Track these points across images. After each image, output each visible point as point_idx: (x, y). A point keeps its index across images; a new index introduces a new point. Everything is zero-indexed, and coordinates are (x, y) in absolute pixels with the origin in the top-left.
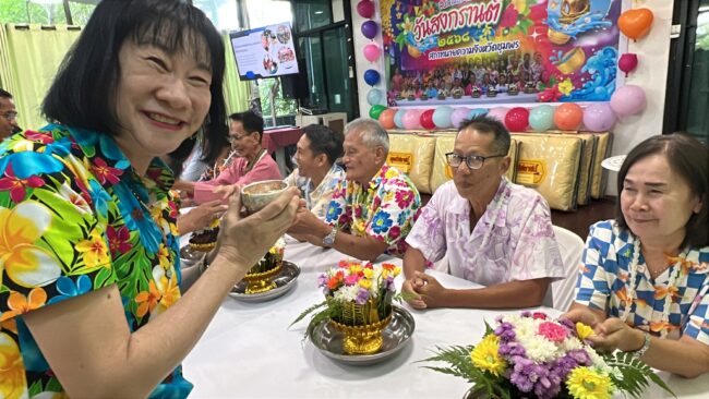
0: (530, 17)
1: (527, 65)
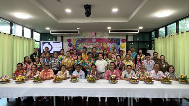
0: (107, 48)
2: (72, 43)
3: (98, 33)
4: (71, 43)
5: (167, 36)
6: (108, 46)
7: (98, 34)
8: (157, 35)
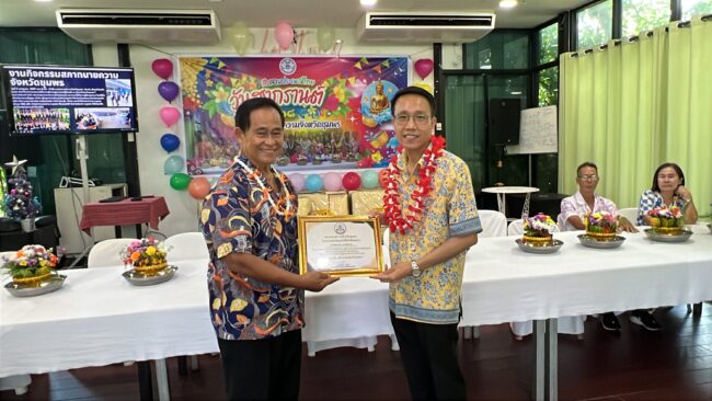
0: (348, 105)
1: (347, 140)
2: (177, 79)
3: (305, 30)
4: (170, 80)
5: (624, 39)
6: (356, 95)
7: (306, 37)
8: (567, 41)
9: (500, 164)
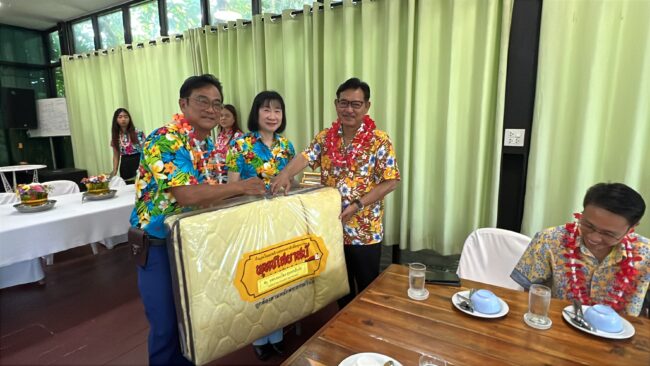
5: (100, 52)
8: (69, 46)
9: (21, 146)
